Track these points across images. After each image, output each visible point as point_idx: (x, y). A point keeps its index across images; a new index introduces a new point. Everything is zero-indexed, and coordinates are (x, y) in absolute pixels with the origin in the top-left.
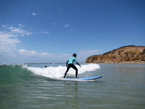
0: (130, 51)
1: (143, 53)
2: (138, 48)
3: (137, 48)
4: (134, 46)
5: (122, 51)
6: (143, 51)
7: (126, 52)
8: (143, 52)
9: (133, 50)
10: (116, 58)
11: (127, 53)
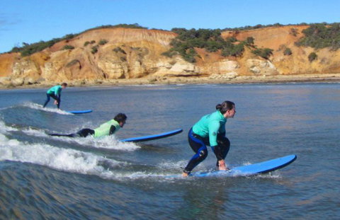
0: (131, 43)
1: (171, 51)
2: (153, 34)
3: (150, 35)
4: (141, 28)
5: (103, 43)
6: (171, 44)
7: (117, 45)
8: (169, 48)
9: (140, 42)
10: (84, 69)
11: (122, 48)
